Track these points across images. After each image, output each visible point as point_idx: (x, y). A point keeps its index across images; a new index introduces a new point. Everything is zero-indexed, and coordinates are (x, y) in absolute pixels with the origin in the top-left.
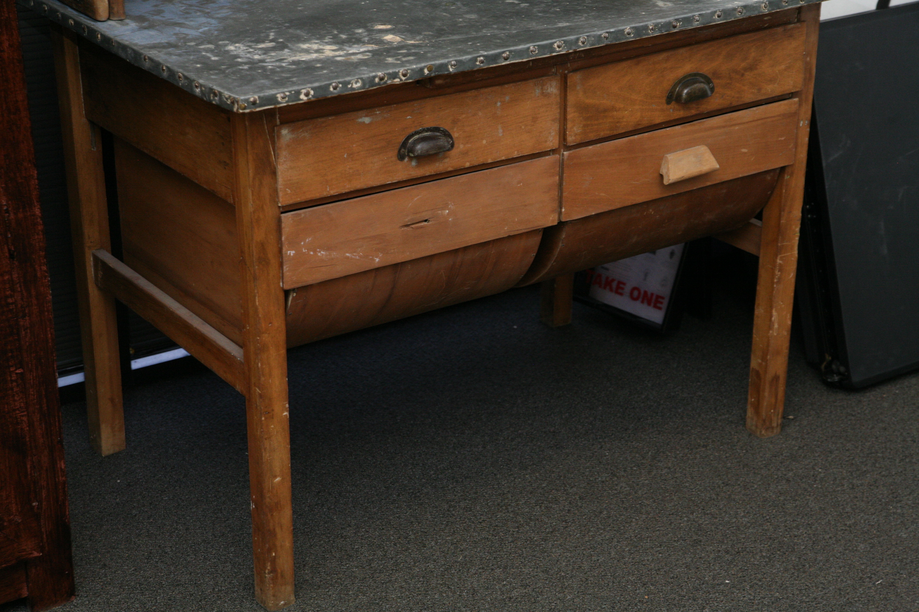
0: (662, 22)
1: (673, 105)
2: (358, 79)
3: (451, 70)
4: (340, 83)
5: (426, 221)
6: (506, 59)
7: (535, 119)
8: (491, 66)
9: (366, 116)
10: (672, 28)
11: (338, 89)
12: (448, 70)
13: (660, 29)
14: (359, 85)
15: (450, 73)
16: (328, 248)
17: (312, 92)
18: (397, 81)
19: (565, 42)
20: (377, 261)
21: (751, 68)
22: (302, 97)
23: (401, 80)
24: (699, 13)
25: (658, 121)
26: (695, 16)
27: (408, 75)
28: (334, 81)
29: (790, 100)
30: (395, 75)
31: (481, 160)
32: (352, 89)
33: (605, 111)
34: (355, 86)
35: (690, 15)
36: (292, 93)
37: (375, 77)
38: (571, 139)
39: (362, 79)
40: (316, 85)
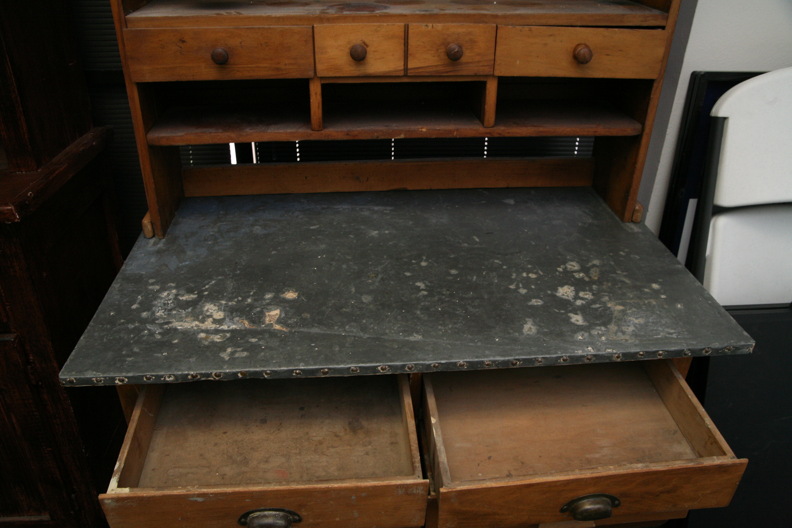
0: (499, 360)
2: (170, 375)
4: (153, 376)
10: (511, 365)
11: (151, 379)
13: (496, 365)
14: (171, 379)
22: (117, 382)
24: (543, 356)
26: (538, 358)
27: (222, 376)
28: (149, 374)
30: (207, 375)
32: (165, 381)
34: (167, 379)
35: (533, 357)
36: (106, 379)
37: (188, 375)
39: (175, 375)
40: (130, 375)
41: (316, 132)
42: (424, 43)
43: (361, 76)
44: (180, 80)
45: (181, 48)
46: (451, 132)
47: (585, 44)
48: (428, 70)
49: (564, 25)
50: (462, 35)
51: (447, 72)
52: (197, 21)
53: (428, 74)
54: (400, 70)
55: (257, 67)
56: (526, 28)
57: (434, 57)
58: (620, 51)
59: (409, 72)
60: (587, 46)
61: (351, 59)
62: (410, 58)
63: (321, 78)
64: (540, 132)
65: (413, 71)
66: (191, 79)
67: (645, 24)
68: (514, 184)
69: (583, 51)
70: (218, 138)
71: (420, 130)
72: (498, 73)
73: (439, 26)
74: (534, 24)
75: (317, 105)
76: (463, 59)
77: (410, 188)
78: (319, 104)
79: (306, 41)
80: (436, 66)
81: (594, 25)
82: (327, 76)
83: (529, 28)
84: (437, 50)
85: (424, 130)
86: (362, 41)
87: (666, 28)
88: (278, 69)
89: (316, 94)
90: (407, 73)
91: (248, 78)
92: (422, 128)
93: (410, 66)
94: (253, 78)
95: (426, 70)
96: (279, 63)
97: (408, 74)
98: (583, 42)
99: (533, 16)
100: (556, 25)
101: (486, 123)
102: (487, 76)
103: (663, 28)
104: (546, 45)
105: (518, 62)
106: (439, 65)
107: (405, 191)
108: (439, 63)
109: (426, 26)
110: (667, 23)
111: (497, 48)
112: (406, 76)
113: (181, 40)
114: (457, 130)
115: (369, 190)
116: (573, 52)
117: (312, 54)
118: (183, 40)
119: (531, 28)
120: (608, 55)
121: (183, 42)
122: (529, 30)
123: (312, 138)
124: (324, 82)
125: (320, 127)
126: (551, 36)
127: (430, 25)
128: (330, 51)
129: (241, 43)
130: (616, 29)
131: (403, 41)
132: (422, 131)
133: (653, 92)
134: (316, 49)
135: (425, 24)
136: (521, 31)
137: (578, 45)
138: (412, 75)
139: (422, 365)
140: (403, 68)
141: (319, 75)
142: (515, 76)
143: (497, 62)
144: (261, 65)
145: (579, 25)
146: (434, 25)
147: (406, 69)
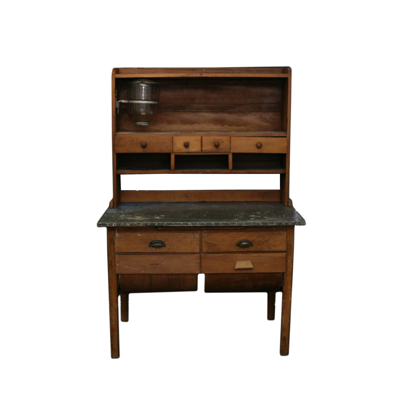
1: (238, 247)
3: (156, 225)
5: (158, 264)
6: (173, 225)
7: (191, 243)
8: (169, 226)
9: (140, 234)
12: (155, 225)
14: (129, 224)
15: (156, 226)
16: (128, 266)
17: (116, 224)
18: (140, 225)
19: (192, 223)
20: (143, 272)
21: (267, 241)
22: (113, 225)
23: (141, 225)
25: (233, 251)
29: (282, 253)
30: (139, 224)
31: (174, 251)
32: (127, 225)
33: (215, 245)
38: (203, 251)
39: (130, 223)
41: (172, 171)
42: (207, 142)
43: (187, 152)
45: (132, 143)
49: (252, 136)
50: (219, 140)
51: (215, 151)
53: (209, 152)
55: (155, 149)
56: (240, 138)
57: (210, 147)
58: (272, 144)
59: (203, 151)
61: (184, 147)
62: (203, 147)
63: (175, 153)
66: (134, 152)
67: (280, 136)
68: (248, 200)
69: (259, 144)
72: (232, 152)
73: (212, 137)
74: (242, 136)
75: (173, 162)
76: (220, 147)
77: (207, 201)
79: (170, 142)
80: (211, 149)
81: (263, 136)
82: (177, 152)
84: (212, 144)
86: (188, 141)
87: (287, 137)
92: (207, 170)
93: (203, 149)
94: (153, 153)
96: (161, 148)
98: (259, 142)
99: (242, 134)
100: (249, 136)
101: (229, 169)
102: (228, 152)
103: (286, 137)
104: (247, 142)
105: (238, 148)
107: (205, 202)
109: (208, 137)
110: (287, 135)
111: (231, 144)
114: (220, 171)
115: (191, 201)
116: (256, 145)
120: (268, 145)
121: (133, 141)
124: (176, 154)
125: (174, 169)
126: (248, 140)
128: (178, 144)
129: (150, 141)
130: (270, 138)
131: (201, 141)
134: (173, 144)
136: (238, 138)
139: (201, 223)
140: (200, 150)
142: (237, 152)
143: (232, 148)
145: (257, 136)
146: (210, 137)
147: (202, 150)
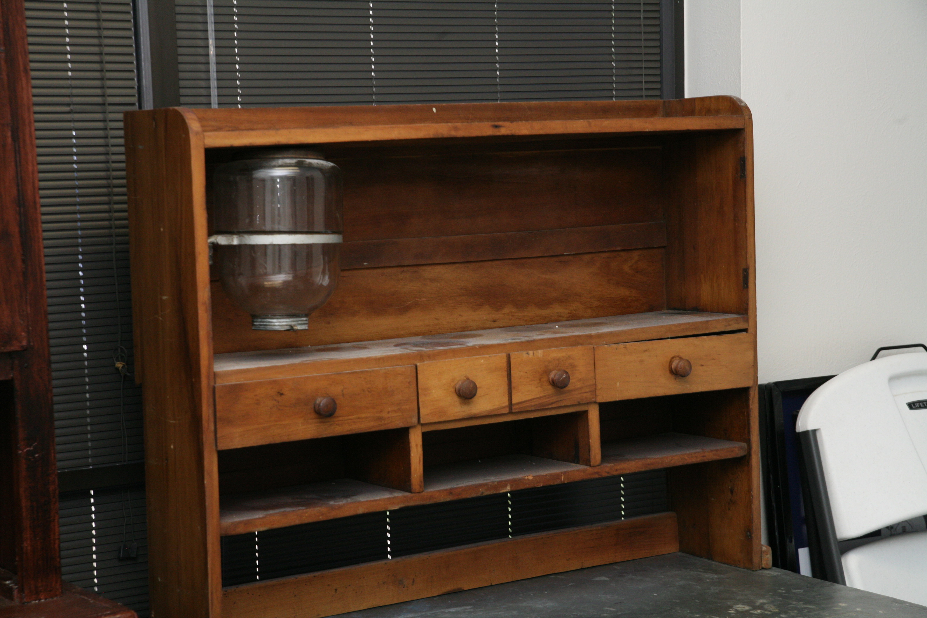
41: (417, 494)
42: (526, 373)
43: (465, 418)
44: (273, 442)
45: (278, 402)
46: (558, 476)
47: (678, 356)
48: (533, 404)
49: (654, 338)
50: (562, 360)
51: (552, 403)
52: (294, 369)
53: (533, 408)
54: (504, 407)
55: (359, 418)
56: (621, 346)
57: (537, 387)
58: (714, 359)
59: (514, 407)
60: (681, 358)
61: (456, 399)
62: (514, 392)
63: (422, 425)
64: (649, 464)
65: (517, 406)
66: (285, 439)
67: (729, 329)
68: (589, 562)
69: (678, 364)
70: (306, 515)
71: (526, 478)
72: (600, 399)
73: (540, 353)
74: (627, 341)
75: (418, 461)
76: (570, 387)
78: (420, 458)
79: (409, 383)
80: (540, 398)
81: (682, 335)
82: (431, 421)
83: (624, 345)
84: (540, 380)
85: (530, 478)
86: (466, 377)
87: (749, 331)
88: (380, 419)
89: (417, 445)
90: (512, 409)
91: (348, 433)
92: (527, 476)
93: (514, 401)
94: (354, 432)
95: (531, 404)
96: (381, 412)
97: (513, 411)
98: (677, 355)
99: (624, 332)
100: (647, 339)
101: (592, 462)
102: (588, 403)
103: (746, 330)
104: (642, 361)
105: (618, 384)
106: (542, 397)
107: (459, 592)
108: (542, 395)
109: (527, 353)
110: (748, 325)
111: (597, 371)
112: (511, 412)
113: (278, 393)
114: (565, 473)
116: (669, 367)
117: (416, 398)
118: (281, 392)
119: (626, 345)
120: (702, 365)
121: (282, 394)
122: (624, 347)
123: (412, 503)
124: (426, 429)
125: (421, 487)
126: (645, 351)
127: (531, 353)
128: (434, 391)
129: (342, 391)
130: (705, 337)
131: (505, 373)
132: (528, 479)
133: (751, 402)
134: (420, 391)
135: (526, 352)
136: (617, 350)
137: (673, 358)
138: (516, 411)
140: (507, 404)
141: (422, 421)
142: (617, 400)
143: (598, 387)
144: (363, 415)
145: (670, 337)
146: (535, 352)
147: (510, 403)
